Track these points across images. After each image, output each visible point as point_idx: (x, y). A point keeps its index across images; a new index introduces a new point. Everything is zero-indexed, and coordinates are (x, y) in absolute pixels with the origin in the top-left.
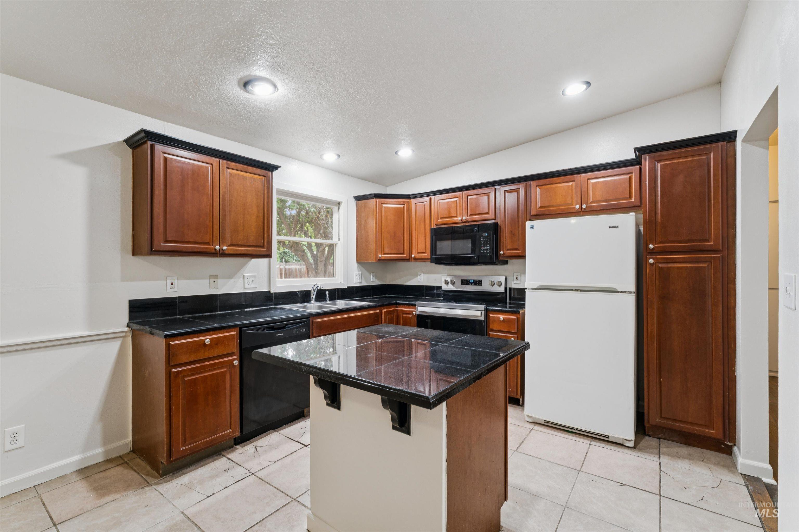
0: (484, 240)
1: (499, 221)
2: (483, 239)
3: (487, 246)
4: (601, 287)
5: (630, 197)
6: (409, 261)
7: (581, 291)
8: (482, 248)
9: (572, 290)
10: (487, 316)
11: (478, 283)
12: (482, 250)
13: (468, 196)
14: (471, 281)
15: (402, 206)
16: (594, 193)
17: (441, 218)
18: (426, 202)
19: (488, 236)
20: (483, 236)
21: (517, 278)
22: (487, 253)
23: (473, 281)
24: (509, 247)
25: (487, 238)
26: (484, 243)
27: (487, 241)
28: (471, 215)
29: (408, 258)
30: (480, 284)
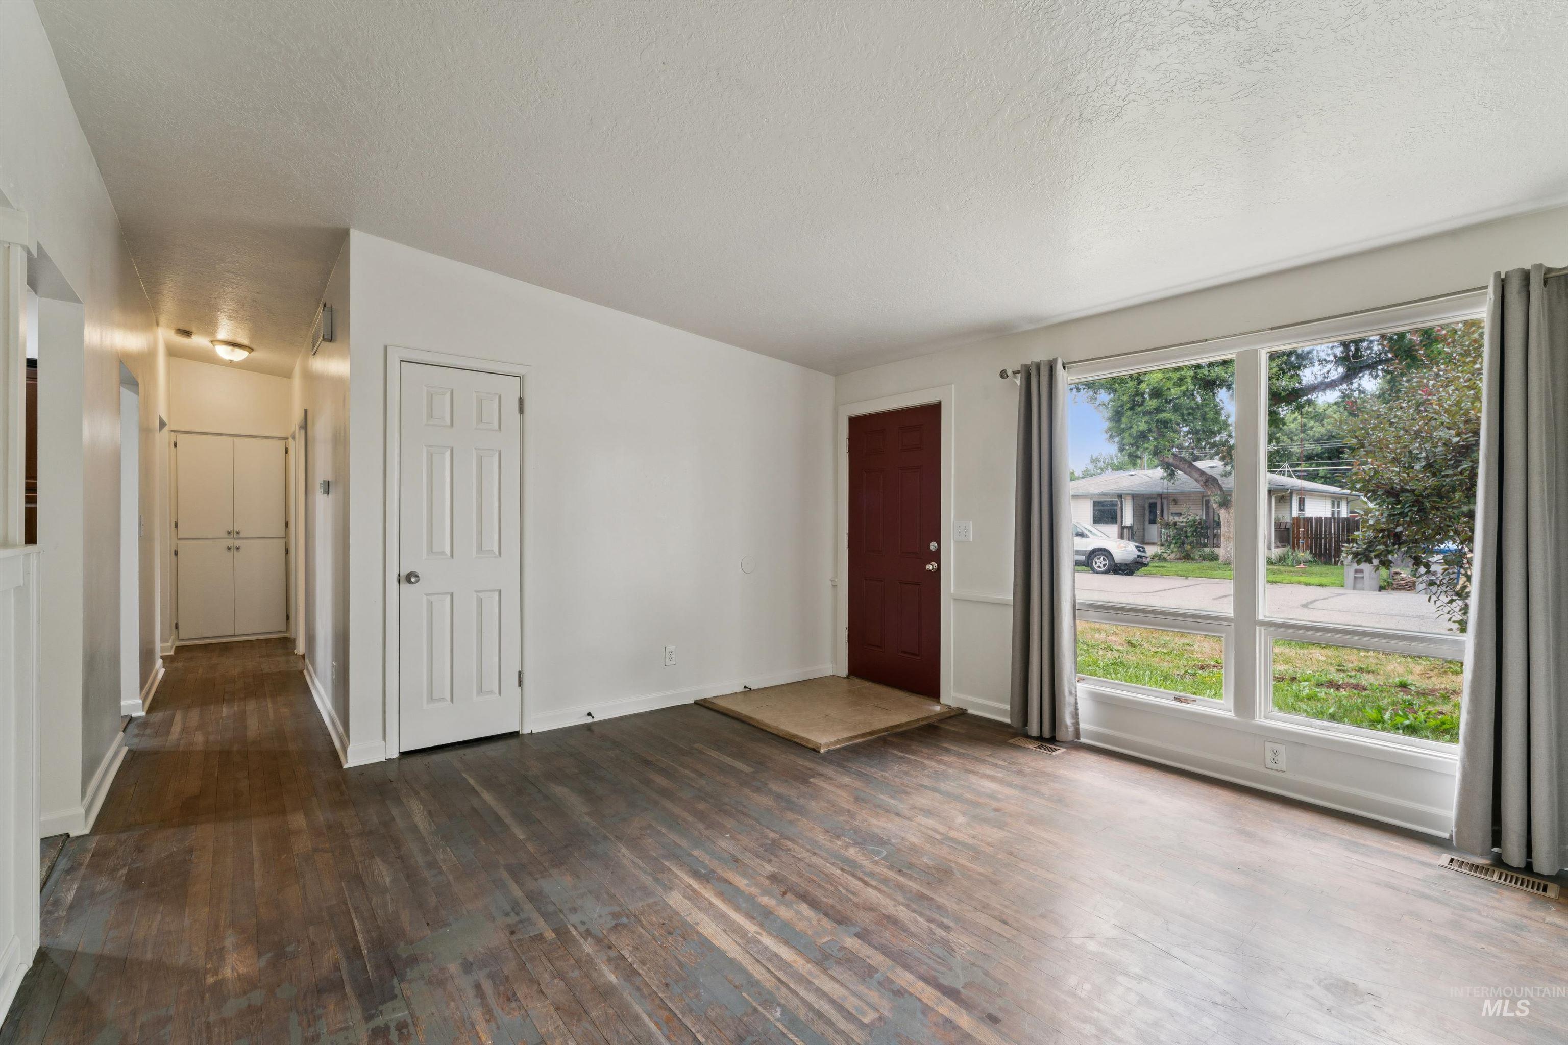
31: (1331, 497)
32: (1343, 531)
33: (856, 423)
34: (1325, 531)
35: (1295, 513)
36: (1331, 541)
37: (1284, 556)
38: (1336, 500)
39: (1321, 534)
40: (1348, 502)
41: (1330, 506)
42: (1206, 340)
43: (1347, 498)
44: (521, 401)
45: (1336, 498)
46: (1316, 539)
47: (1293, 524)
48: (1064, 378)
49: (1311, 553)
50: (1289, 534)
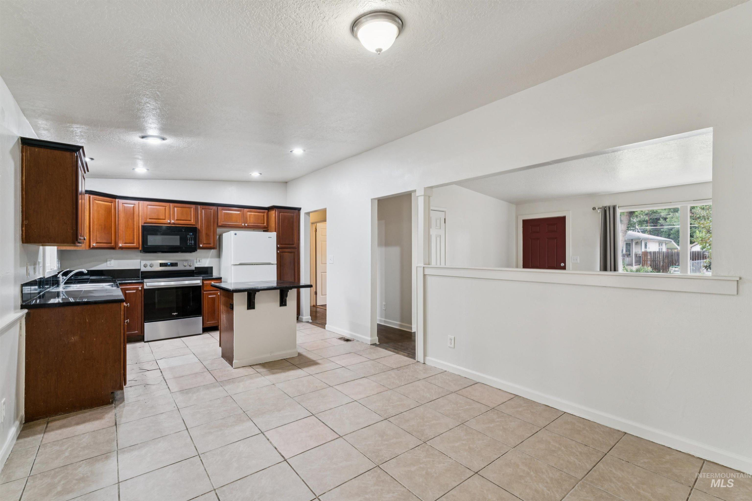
0: (190, 238)
1: (199, 227)
2: (189, 236)
3: (192, 241)
4: (259, 263)
5: (264, 224)
6: (114, 249)
7: (256, 264)
8: (188, 242)
9: (252, 265)
10: (203, 283)
11: (175, 265)
12: (189, 243)
13: (174, 207)
14: (168, 264)
15: (110, 204)
16: (250, 219)
17: (150, 219)
18: (135, 204)
19: (192, 235)
20: (189, 235)
21: (199, 261)
22: (192, 245)
23: (170, 264)
24: (205, 242)
25: (192, 236)
26: (190, 239)
27: (192, 238)
28: (177, 220)
29: (114, 247)
30: (176, 266)
31: (659, 242)
32: (666, 257)
33: (525, 222)
34: (658, 257)
35: (643, 250)
36: (660, 262)
37: (639, 269)
38: (660, 243)
39: (655, 258)
40: (666, 244)
41: (658, 246)
42: (671, 203)
43: (665, 242)
44: (445, 219)
45: (661, 242)
46: (653, 261)
47: (642, 254)
48: (619, 211)
49: (651, 267)
50: (640, 259)
